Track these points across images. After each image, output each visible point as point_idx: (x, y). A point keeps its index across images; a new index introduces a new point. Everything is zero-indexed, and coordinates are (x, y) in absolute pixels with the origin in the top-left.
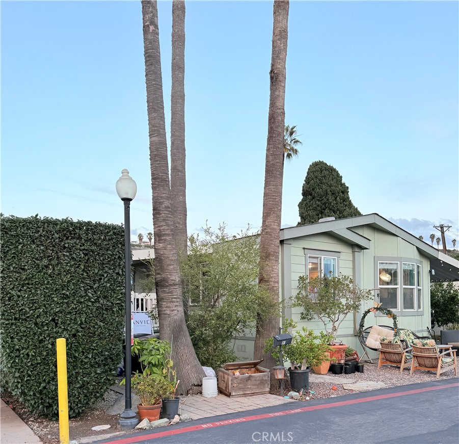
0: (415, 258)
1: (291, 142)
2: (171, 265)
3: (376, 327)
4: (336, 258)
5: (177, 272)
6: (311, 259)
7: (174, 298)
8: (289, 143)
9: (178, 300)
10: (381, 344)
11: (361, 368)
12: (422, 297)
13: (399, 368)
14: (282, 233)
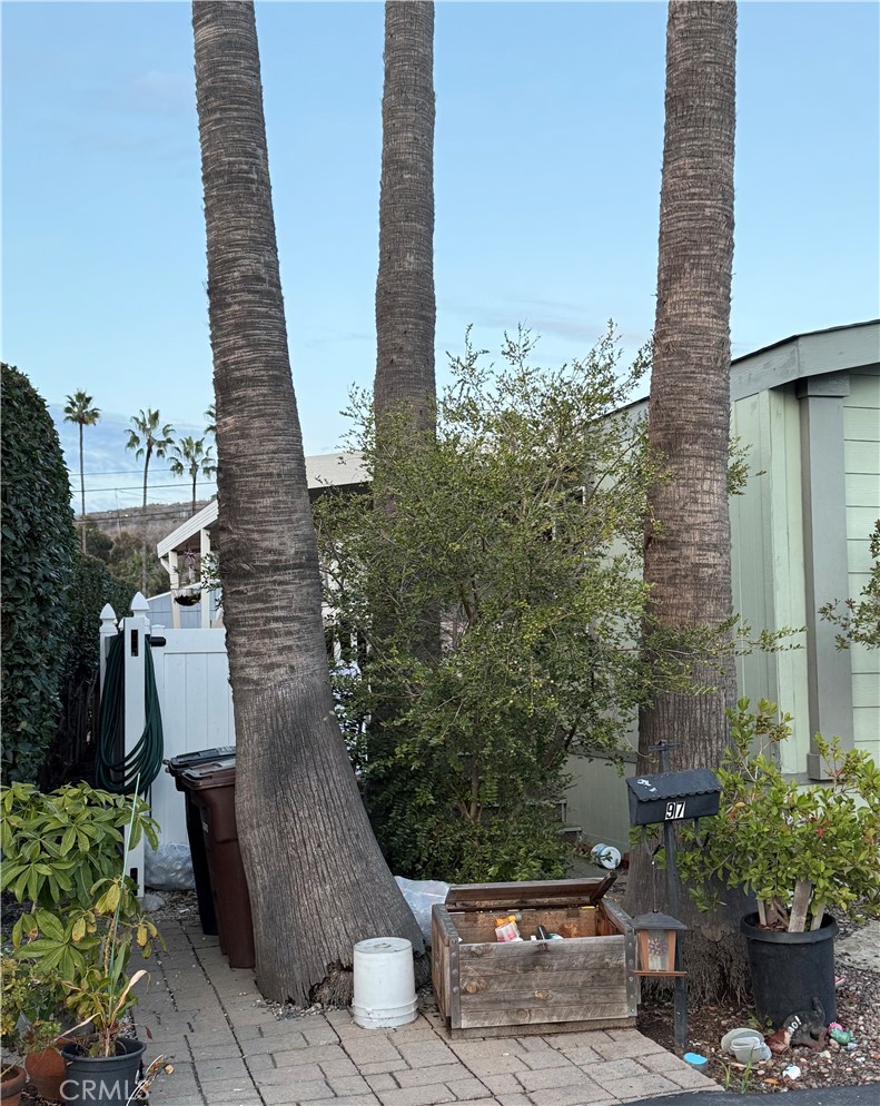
2: (263, 494)
5: (289, 521)
7: (277, 619)
9: (295, 626)
14: (793, 353)
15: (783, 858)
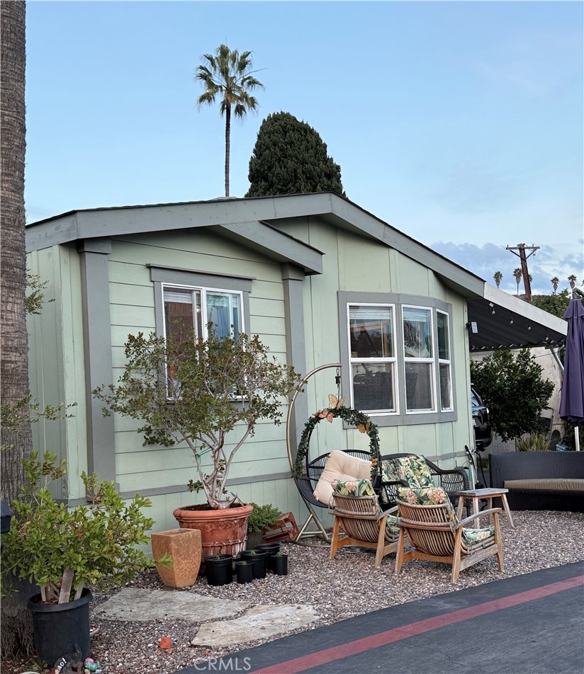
0: (431, 296)
1: (242, 84)
3: (338, 454)
4: (241, 293)
6: (170, 294)
8: (239, 84)
10: (335, 496)
11: (280, 563)
12: (450, 383)
13: (373, 552)
14: (73, 221)
15: (54, 556)
